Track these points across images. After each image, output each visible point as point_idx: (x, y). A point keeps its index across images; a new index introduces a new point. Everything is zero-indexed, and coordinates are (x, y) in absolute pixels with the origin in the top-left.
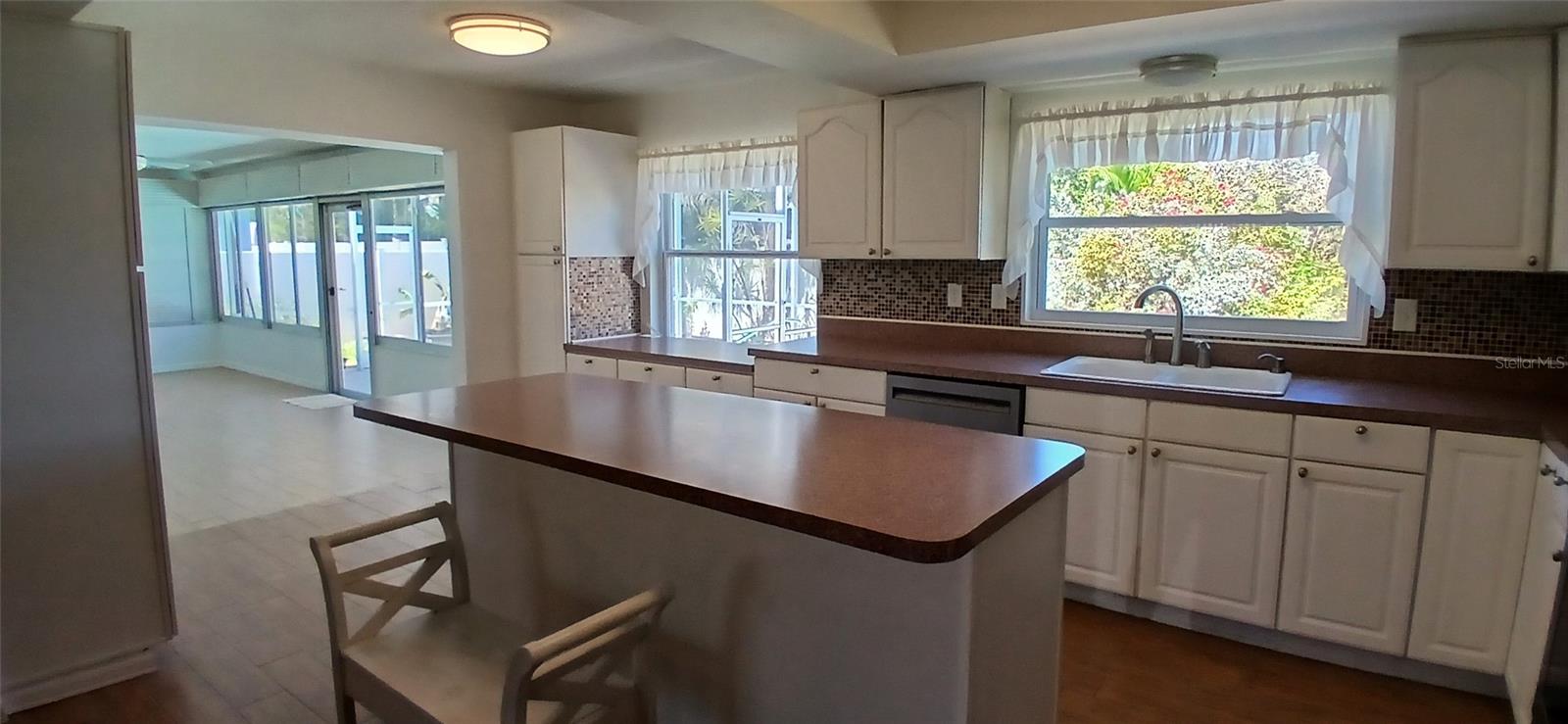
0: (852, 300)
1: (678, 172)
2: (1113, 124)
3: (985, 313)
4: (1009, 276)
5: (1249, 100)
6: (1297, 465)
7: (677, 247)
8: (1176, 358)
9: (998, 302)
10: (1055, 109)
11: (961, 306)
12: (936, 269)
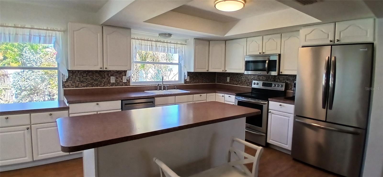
3: (121, 83)
8: (162, 89)
9: (124, 81)
10: (139, 37)
11: (114, 82)
12: (107, 73)
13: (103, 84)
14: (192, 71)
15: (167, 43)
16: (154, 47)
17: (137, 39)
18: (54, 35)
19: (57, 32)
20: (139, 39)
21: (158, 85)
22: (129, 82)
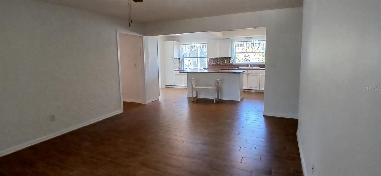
0: (213, 63)
2: (243, 43)
3: (229, 63)
4: (232, 59)
6: (261, 75)
7: (185, 57)
8: (249, 67)
10: (237, 41)
11: (226, 63)
12: (223, 58)
13: (222, 64)
15: (253, 41)
16: (246, 44)
18: (205, 45)
20: (237, 42)
21: (247, 64)
22: (233, 63)
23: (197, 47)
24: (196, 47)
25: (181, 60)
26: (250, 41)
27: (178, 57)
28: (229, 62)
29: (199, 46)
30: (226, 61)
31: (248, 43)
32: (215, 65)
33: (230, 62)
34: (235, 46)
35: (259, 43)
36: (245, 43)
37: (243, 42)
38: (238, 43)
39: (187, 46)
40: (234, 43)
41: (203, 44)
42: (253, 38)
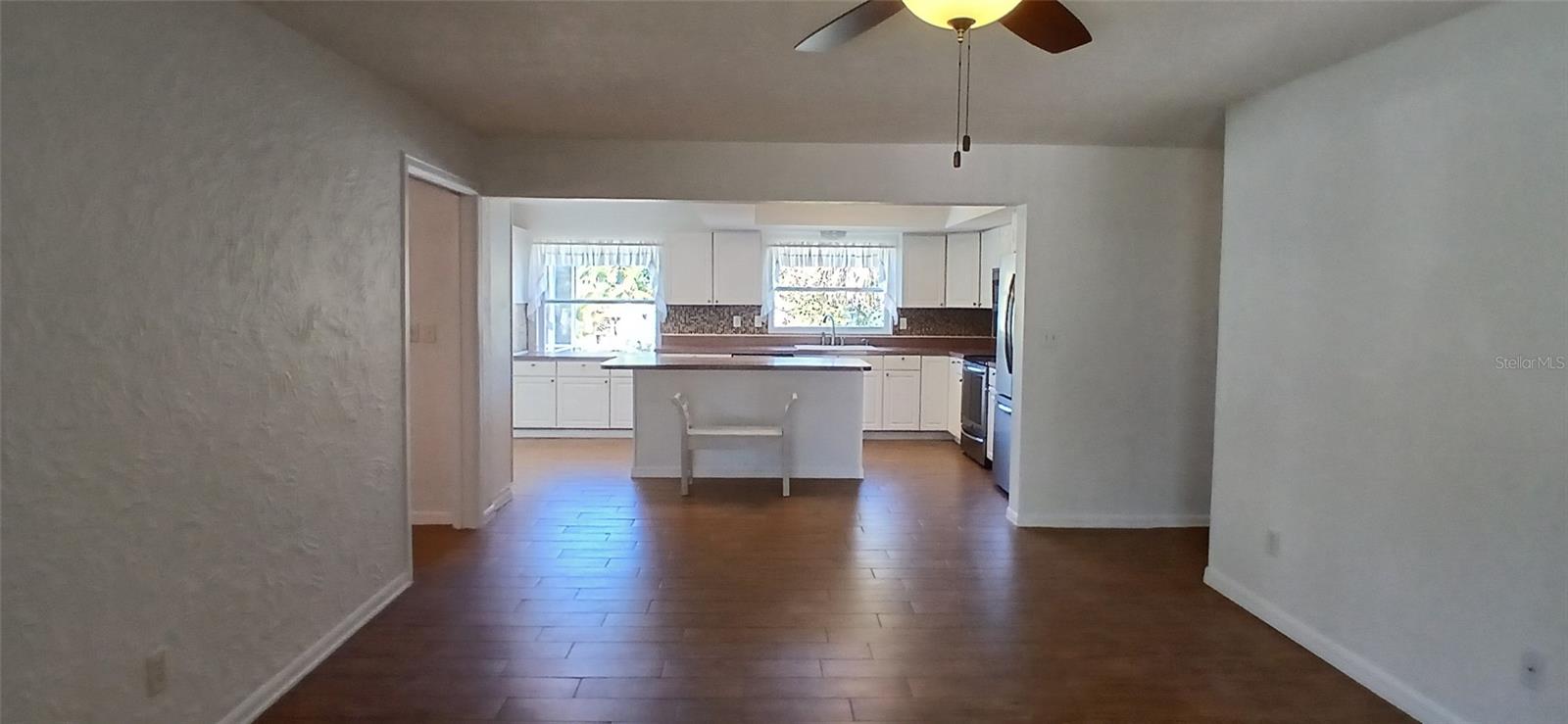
0: (681, 326)
1: (567, 254)
2: (806, 251)
3: (752, 329)
4: (764, 312)
5: (853, 246)
6: (886, 372)
7: (552, 297)
8: (833, 343)
9: (757, 324)
10: (783, 242)
11: (739, 325)
12: (727, 309)
13: (720, 330)
14: (901, 306)
15: (845, 246)
16: (817, 258)
17: (781, 246)
18: (649, 251)
19: (654, 247)
20: (784, 246)
21: (823, 334)
22: (767, 327)
23: (615, 258)
24: (607, 257)
25: (535, 312)
26: (834, 244)
27: (524, 299)
28: (753, 321)
29: (624, 254)
30: (739, 317)
31: (826, 253)
32: (693, 334)
33: (756, 326)
34: (777, 262)
35: (865, 255)
36: (815, 251)
37: (808, 248)
38: (789, 252)
39: (564, 249)
40: (773, 248)
41: (641, 247)
42: (847, 234)
